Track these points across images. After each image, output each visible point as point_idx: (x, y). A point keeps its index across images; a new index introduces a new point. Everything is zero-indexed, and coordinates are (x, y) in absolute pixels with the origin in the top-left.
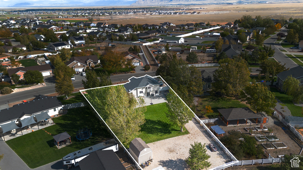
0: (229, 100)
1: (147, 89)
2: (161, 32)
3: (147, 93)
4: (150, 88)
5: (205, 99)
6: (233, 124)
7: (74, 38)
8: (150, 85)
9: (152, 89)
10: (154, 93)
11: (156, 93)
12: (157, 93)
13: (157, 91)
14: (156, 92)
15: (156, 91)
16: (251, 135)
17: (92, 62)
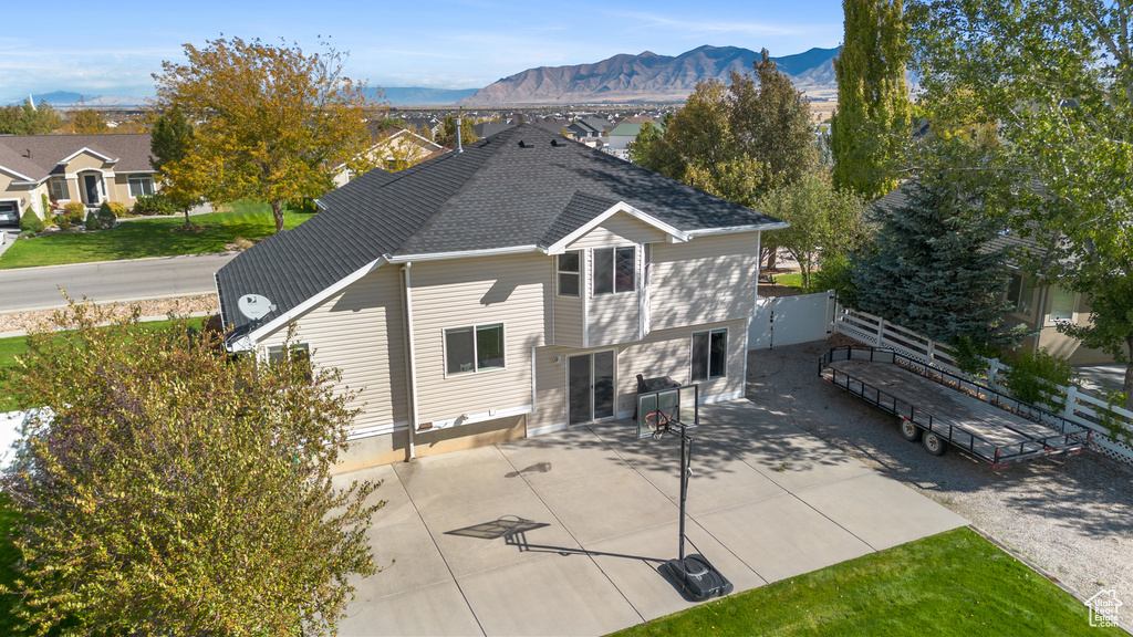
1: (571, 286)
3: (579, 364)
4: (626, 281)
8: (619, 224)
9: (655, 296)
10: (682, 375)
11: (699, 373)
12: (718, 370)
13: (718, 338)
14: (710, 356)
15: (700, 339)
17: (109, 174)
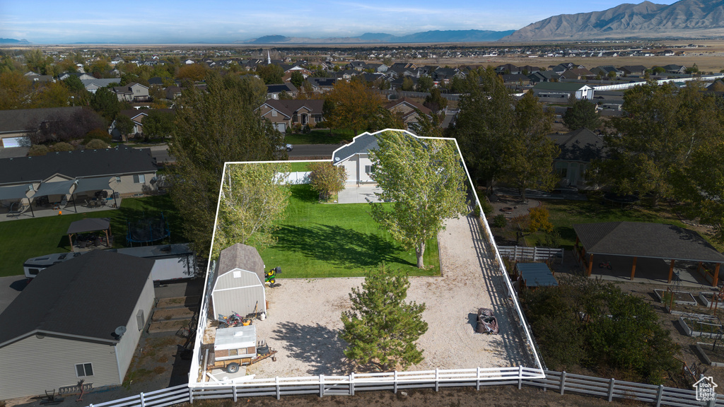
0: (648, 217)
2: (541, 81)
5: (563, 207)
6: (616, 276)
7: (316, 80)
16: (669, 312)
17: (309, 115)
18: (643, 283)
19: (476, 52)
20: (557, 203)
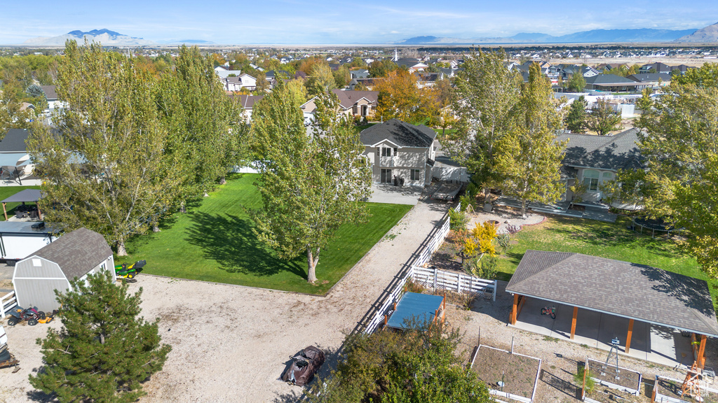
1: (379, 154)
8: (386, 142)
9: (395, 159)
11: (412, 179)
13: (418, 171)
14: (415, 175)
15: (412, 170)
16: (581, 399)
17: (370, 106)
18: (585, 346)
19: (640, 53)
20: (565, 222)
